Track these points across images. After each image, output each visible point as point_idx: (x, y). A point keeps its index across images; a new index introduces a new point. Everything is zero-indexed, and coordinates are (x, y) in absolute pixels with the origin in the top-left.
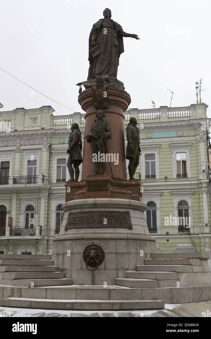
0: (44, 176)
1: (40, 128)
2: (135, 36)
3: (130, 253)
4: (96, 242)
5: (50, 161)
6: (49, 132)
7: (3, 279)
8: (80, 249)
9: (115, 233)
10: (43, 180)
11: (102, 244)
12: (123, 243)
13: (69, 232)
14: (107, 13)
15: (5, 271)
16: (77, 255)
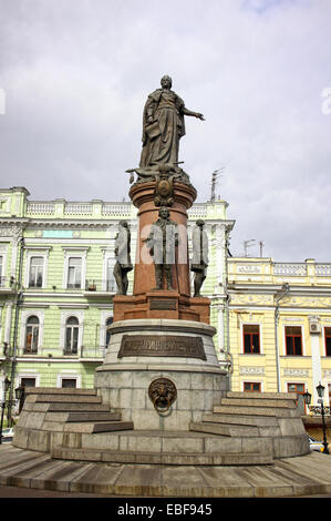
0: (12, 278)
1: (9, 215)
2: (200, 116)
3: (207, 390)
4: (165, 375)
5: (21, 258)
6: (22, 221)
7: (45, 421)
8: (144, 383)
9: (186, 364)
10: (12, 282)
11: (173, 378)
12: (199, 376)
13: (125, 359)
14: (167, 84)
15: (49, 411)
16: (139, 391)
